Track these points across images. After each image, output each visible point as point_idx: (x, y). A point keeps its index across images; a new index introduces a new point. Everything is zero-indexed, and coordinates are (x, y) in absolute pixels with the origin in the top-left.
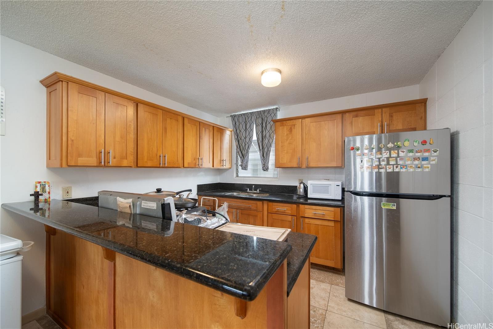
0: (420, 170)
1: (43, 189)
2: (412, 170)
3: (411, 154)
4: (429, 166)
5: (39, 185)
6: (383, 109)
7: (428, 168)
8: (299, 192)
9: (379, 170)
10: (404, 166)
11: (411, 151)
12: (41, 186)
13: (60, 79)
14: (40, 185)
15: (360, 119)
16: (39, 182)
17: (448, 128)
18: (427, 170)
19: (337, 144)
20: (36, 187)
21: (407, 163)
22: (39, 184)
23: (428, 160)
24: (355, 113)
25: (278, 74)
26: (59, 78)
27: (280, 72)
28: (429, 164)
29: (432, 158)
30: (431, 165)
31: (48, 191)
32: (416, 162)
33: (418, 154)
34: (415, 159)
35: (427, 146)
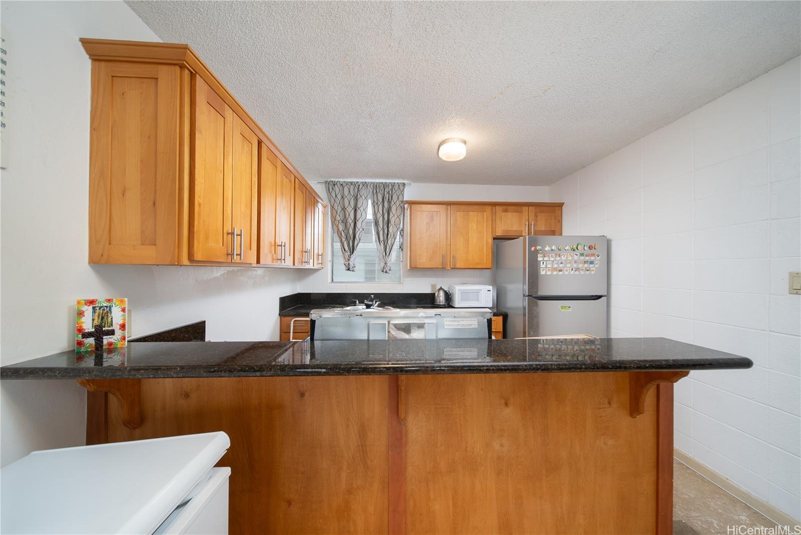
0: (588, 272)
1: (103, 318)
2: (582, 273)
3: (582, 258)
4: (594, 269)
5: (88, 310)
6: (530, 208)
7: (593, 270)
8: (438, 301)
9: (552, 273)
10: (577, 269)
11: (582, 255)
12: (98, 311)
13: (185, 63)
14: (94, 308)
15: (510, 215)
16: (91, 302)
17: (604, 236)
18: (593, 273)
19: (486, 242)
20: (81, 314)
21: (579, 266)
22: (91, 307)
23: (593, 264)
24: (505, 207)
25: (463, 145)
26: (183, 60)
27: (465, 142)
28: (595, 267)
29: (596, 262)
30: (596, 268)
31: (121, 322)
32: (586, 265)
33: (587, 258)
34: (585, 262)
35: (593, 251)
